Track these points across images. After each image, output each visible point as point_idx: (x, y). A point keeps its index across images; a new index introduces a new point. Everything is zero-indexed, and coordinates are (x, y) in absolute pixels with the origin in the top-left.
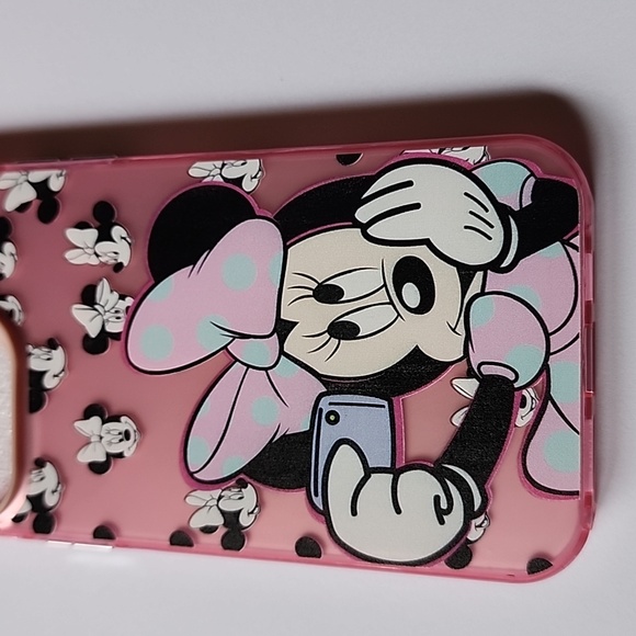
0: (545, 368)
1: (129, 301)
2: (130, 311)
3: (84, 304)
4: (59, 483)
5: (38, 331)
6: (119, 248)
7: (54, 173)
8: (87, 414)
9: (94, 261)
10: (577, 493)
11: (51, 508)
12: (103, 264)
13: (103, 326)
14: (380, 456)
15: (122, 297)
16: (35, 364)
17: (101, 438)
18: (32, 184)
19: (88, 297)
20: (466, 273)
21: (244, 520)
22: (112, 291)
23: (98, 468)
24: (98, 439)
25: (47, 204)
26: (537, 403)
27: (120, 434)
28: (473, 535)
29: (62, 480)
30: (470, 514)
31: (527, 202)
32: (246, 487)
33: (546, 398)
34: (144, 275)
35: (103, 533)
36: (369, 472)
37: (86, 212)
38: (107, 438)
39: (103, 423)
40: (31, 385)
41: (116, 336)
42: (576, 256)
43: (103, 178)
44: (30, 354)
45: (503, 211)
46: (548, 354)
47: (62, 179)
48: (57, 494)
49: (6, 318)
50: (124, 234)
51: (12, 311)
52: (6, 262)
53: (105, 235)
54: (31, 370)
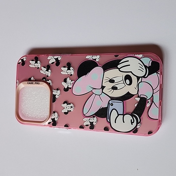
0: (153, 96)
1: (73, 82)
2: (73, 84)
3: (64, 82)
5: (55, 87)
6: (72, 71)
7: (59, 57)
8: (64, 103)
9: (67, 74)
10: (158, 119)
11: (56, 121)
13: (68, 86)
14: (121, 112)
15: (72, 81)
16: (54, 93)
18: (55, 59)
19: (65, 81)
20: (138, 78)
21: (94, 124)
22: (70, 80)
23: (66, 113)
24: (66, 108)
25: (58, 63)
26: (151, 102)
27: (70, 107)
28: (138, 127)
29: (59, 115)
30: (137, 123)
31: (150, 65)
32: (95, 117)
33: (153, 101)
34: (76, 77)
35: (66, 126)
36: (118, 115)
37: (66, 65)
38: (68, 108)
39: (67, 105)
40: (53, 97)
41: (70, 88)
42: (159, 75)
43: (69, 58)
44: (53, 91)
45: (146, 67)
46: (153, 93)
47: (61, 58)
48: (57, 118)
49: (49, 84)
50: (73, 69)
51: (50, 83)
52: (49, 73)
53: (69, 69)
54: (53, 94)
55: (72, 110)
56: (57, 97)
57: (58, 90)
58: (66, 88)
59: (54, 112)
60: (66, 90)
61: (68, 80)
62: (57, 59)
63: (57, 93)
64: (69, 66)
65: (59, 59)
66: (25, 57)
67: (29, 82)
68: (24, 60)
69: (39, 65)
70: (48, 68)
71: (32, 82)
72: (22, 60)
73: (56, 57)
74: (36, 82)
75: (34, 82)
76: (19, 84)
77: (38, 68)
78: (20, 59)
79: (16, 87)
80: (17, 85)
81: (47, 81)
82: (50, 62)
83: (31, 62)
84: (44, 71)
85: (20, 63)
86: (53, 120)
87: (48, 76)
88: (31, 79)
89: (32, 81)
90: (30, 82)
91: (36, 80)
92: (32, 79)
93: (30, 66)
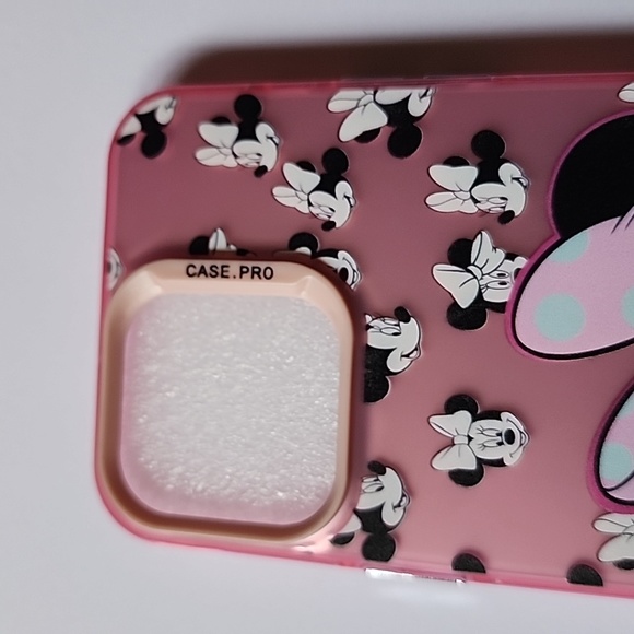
1: (521, 262)
2: (522, 277)
3: (453, 263)
4: (403, 496)
7: (416, 92)
9: (471, 208)
11: (392, 528)
12: (484, 213)
15: (511, 256)
16: (375, 340)
17: (470, 439)
19: (460, 255)
22: (495, 248)
23: (463, 478)
25: (403, 132)
27: (499, 435)
34: (546, 225)
35: (469, 564)
37: (463, 146)
38: (479, 439)
39: (474, 421)
40: (367, 367)
41: (499, 307)
43: (484, 100)
44: (369, 327)
47: (427, 100)
48: (400, 511)
49: (338, 278)
50: (518, 174)
52: (338, 206)
54: (369, 347)
57: (402, 315)
58: (464, 303)
60: (469, 317)
61: (485, 251)
62: (397, 112)
65: (417, 107)
66: (166, 100)
67: (198, 263)
68: (163, 117)
70: (333, 167)
71: (219, 263)
72: (148, 120)
73: (391, 95)
74: (250, 264)
75: (234, 267)
76: (122, 279)
77: (261, 170)
78: (134, 113)
79: (106, 295)
80: (112, 284)
81: (328, 260)
83: (208, 131)
84: (299, 191)
85: (129, 138)
86: (371, 519)
87: (329, 225)
88: (211, 245)
89: (216, 255)
90: (207, 264)
91: (242, 253)
92: (218, 241)
93: (203, 155)
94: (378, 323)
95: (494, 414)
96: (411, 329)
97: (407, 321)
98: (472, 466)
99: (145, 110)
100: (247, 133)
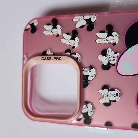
1: (118, 54)
2: (118, 58)
3: (102, 55)
4: (93, 109)
5: (86, 63)
7: (93, 16)
9: (106, 42)
12: (109, 43)
13: (109, 62)
15: (116, 53)
16: (85, 73)
17: (108, 95)
18: (85, 20)
19: (104, 53)
22: (112, 51)
27: (115, 94)
29: (94, 108)
34: (124, 46)
35: (109, 125)
37: (104, 28)
38: (110, 95)
39: (108, 91)
41: (114, 65)
44: (84, 70)
47: (95, 18)
48: (92, 113)
50: (117, 34)
51: (78, 58)
52: (76, 43)
53: (110, 34)
54: (84, 75)
55: (117, 99)
56: (90, 78)
57: (91, 67)
58: (105, 64)
59: (87, 103)
60: (107, 67)
61: (110, 52)
62: (89, 21)
63: (90, 73)
64: (110, 30)
65: (93, 20)
66: (36, 20)
67: (44, 57)
68: (36, 24)
69: (58, 30)
70: (74, 34)
71: (49, 57)
72: (32, 25)
73: (87, 17)
74: (56, 57)
75: (52, 58)
76: (27, 61)
77: (58, 36)
78: (29, 23)
79: (23, 65)
80: (25, 63)
81: (73, 55)
82: (78, 26)
83: (46, 27)
84: (67, 40)
86: (86, 115)
87: (74, 47)
88: (47, 53)
89: (48, 55)
90: (46, 57)
91: (54, 54)
92: (49, 52)
93: (45, 32)
94: (85, 69)
95: (113, 90)
96: (93, 70)
97: (92, 69)
98: (108, 102)
99: (31, 23)
100: (55, 27)
